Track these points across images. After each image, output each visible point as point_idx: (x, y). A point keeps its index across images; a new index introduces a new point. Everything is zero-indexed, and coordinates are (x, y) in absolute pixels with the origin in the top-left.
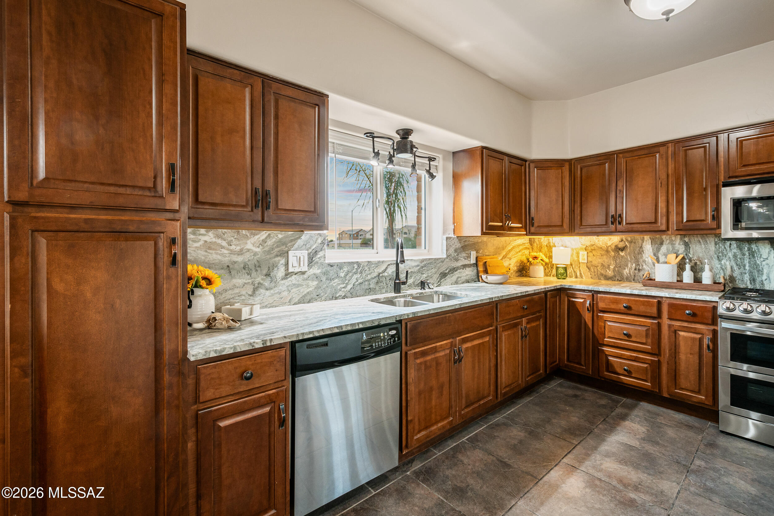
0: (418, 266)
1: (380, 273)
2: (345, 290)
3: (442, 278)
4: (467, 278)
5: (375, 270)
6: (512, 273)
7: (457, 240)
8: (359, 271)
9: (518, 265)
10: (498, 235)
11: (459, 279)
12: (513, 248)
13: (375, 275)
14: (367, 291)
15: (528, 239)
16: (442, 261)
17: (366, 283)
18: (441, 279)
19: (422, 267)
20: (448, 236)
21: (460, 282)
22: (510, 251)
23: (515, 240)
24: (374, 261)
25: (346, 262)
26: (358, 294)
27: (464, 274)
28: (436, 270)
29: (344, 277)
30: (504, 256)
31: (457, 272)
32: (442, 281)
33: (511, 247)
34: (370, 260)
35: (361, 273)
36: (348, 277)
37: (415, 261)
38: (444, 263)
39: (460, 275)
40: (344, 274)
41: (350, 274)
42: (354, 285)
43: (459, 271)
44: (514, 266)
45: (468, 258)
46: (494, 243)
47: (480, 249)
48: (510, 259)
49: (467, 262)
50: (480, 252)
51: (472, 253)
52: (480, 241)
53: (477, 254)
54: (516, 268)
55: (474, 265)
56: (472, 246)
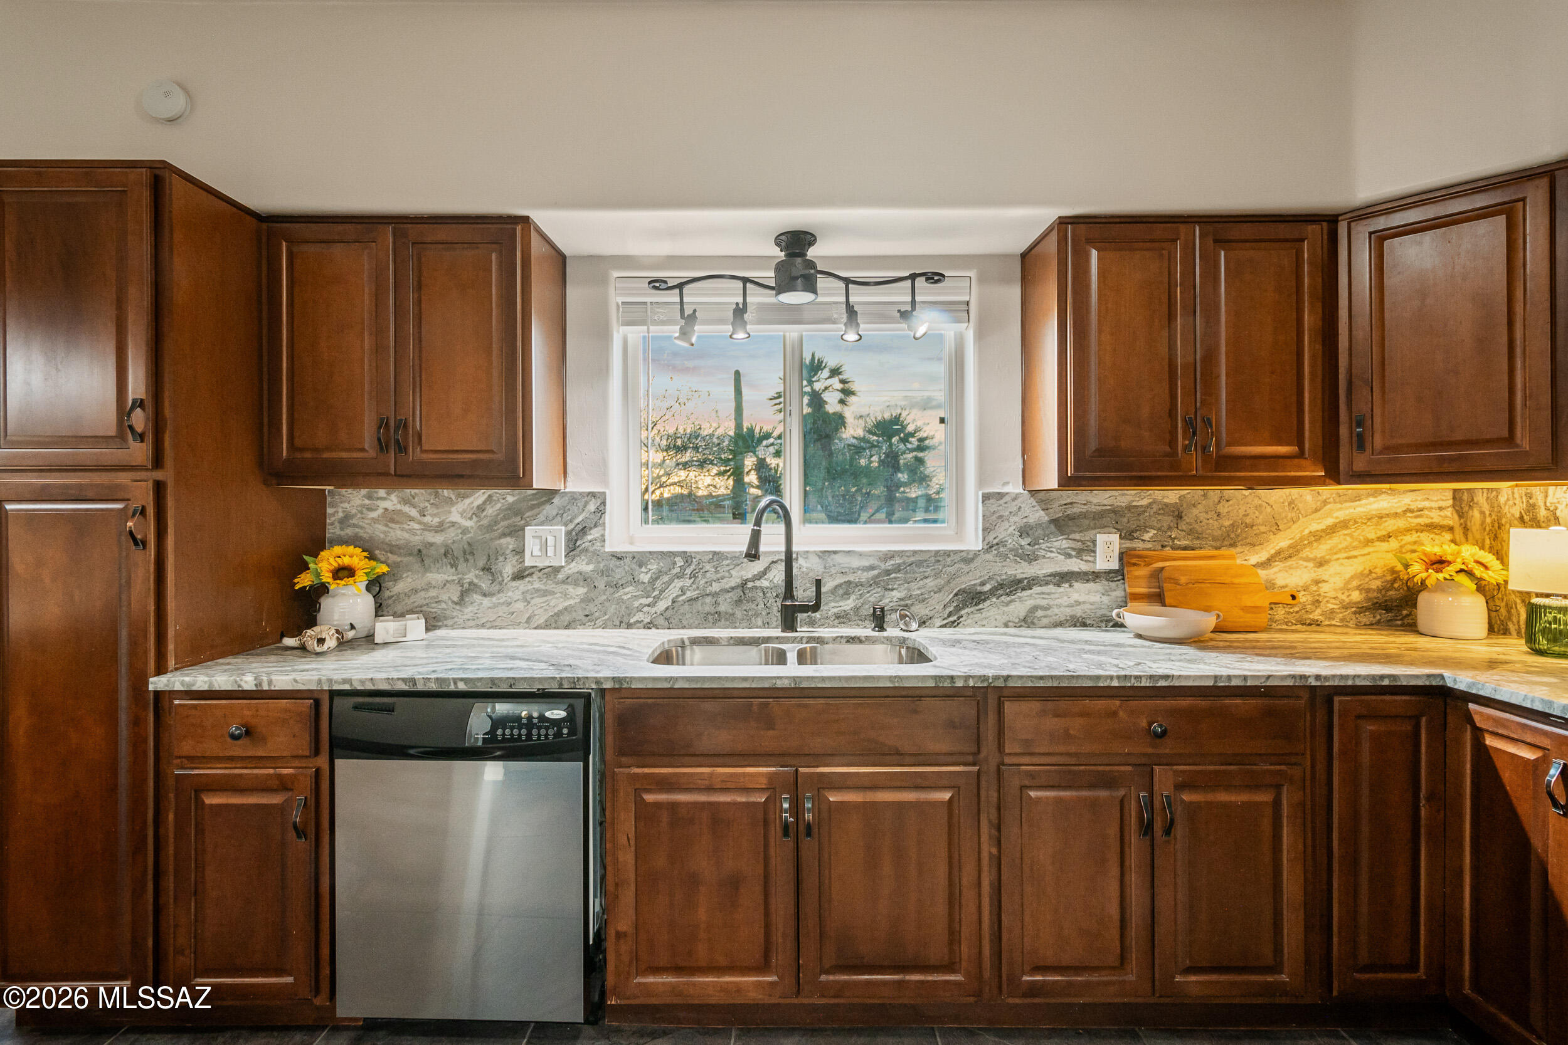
0: (872, 568)
1: (746, 581)
2: (653, 610)
3: (965, 606)
4: (1078, 611)
5: (733, 572)
6: (1332, 611)
7: (1033, 501)
8: (688, 571)
9: (1375, 584)
10: (1252, 484)
11: (1040, 613)
12: (1344, 524)
13: (733, 584)
14: (710, 617)
15: (1450, 495)
16: (968, 558)
17: (708, 600)
18: (958, 609)
19: (888, 572)
20: (986, 491)
21: (1045, 621)
22: (1318, 537)
23: (1358, 498)
24: (728, 553)
25: (654, 552)
26: (685, 623)
27: (1065, 601)
28: (940, 581)
29: (649, 582)
30: (1278, 553)
31: (1029, 592)
32: (963, 612)
33: (1330, 521)
34: (717, 549)
35: (693, 576)
36: (658, 584)
37: (861, 555)
38: (972, 566)
39: (1044, 603)
40: (649, 576)
41: (666, 578)
42: (673, 602)
43: (1037, 589)
44: (1346, 588)
45: (1080, 552)
46: (1223, 508)
47: (1144, 528)
48: (1321, 563)
49: (1075, 565)
50: (1147, 537)
51: (1101, 538)
52: (1145, 502)
53: (1128, 544)
54: (1356, 596)
55: (1109, 575)
56: (1100, 519)
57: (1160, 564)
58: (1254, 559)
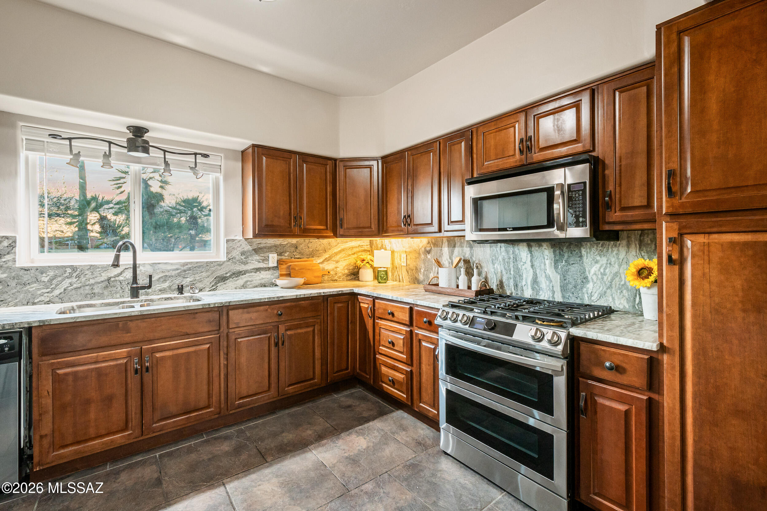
0: (177, 269)
1: (110, 278)
2: (51, 295)
3: (219, 282)
4: (263, 281)
5: (102, 274)
6: (340, 276)
7: (246, 242)
8: (75, 275)
9: (351, 268)
10: (318, 237)
11: (249, 283)
12: (343, 250)
13: (102, 279)
14: (88, 296)
15: (369, 241)
16: (220, 264)
17: (87, 288)
18: (216, 283)
19: (185, 271)
20: (228, 238)
21: (251, 286)
22: (336, 254)
23: (347, 242)
24: (100, 265)
25: (52, 266)
26: (72, 299)
27: (258, 278)
28: (208, 273)
29: (48, 281)
30: (326, 259)
31: (244, 276)
32: (218, 285)
33: (339, 249)
34: (93, 264)
35: (78, 277)
36: (54, 282)
37: (172, 264)
38: (222, 267)
39: (250, 279)
40: (48, 278)
41: (60, 279)
42: (65, 290)
43: (247, 274)
44: (344, 269)
45: (263, 260)
46: (310, 245)
47: (285, 252)
48: (337, 262)
49: (262, 265)
50: (286, 255)
51: (271, 255)
52: (285, 243)
53: (280, 257)
54: (346, 271)
55: (274, 268)
56: (270, 249)
57: (290, 264)
58: (319, 261)
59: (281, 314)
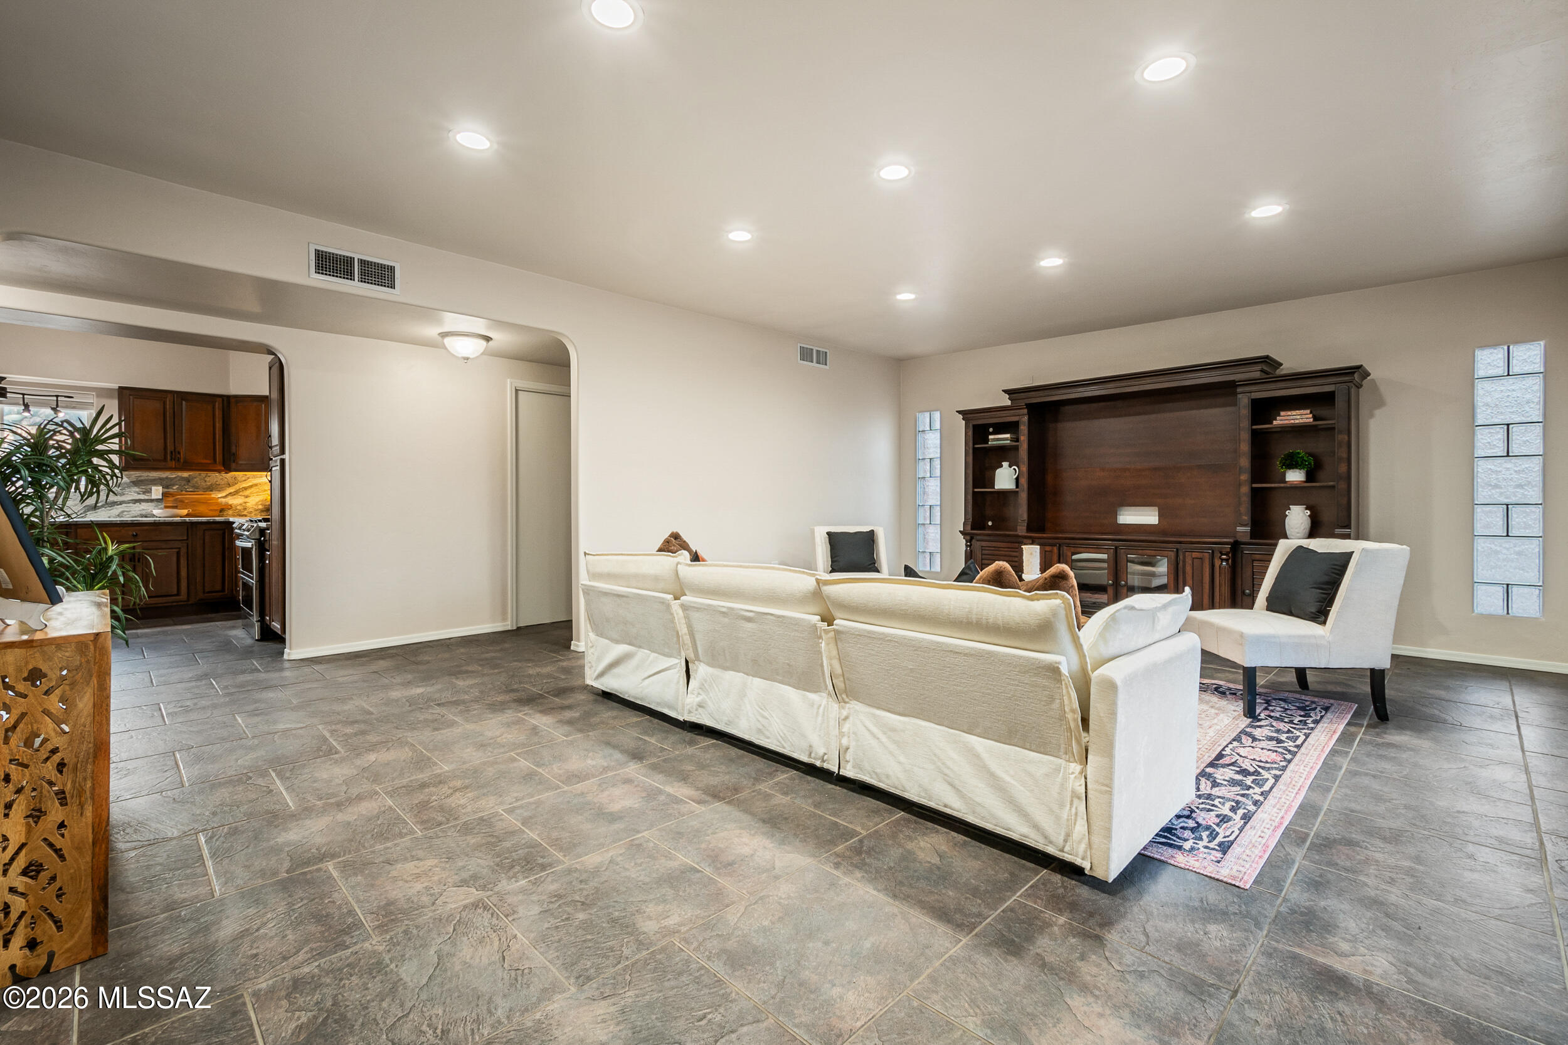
4: (144, 512)
11: (125, 513)
22: (245, 489)
27: (137, 509)
30: (230, 493)
31: (120, 506)
33: (250, 484)
39: (127, 510)
43: (124, 505)
44: (257, 504)
45: (144, 493)
46: (207, 479)
47: (174, 485)
48: (247, 497)
49: (142, 497)
50: (174, 488)
51: (154, 488)
52: (174, 476)
53: (166, 490)
54: (260, 507)
55: (158, 500)
56: (155, 482)
57: (179, 497)
58: (220, 496)
59: (136, 535)
